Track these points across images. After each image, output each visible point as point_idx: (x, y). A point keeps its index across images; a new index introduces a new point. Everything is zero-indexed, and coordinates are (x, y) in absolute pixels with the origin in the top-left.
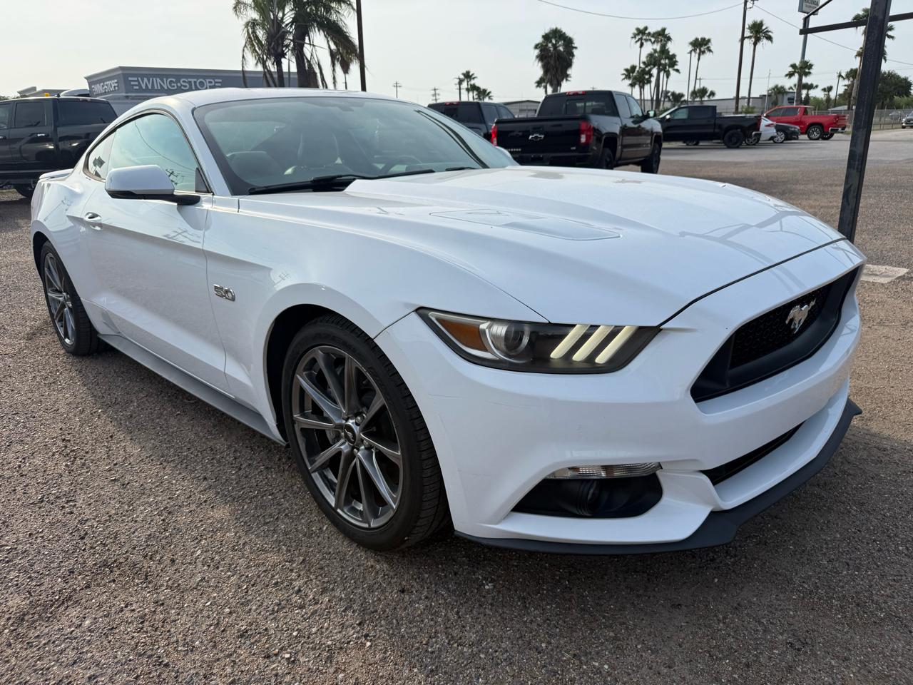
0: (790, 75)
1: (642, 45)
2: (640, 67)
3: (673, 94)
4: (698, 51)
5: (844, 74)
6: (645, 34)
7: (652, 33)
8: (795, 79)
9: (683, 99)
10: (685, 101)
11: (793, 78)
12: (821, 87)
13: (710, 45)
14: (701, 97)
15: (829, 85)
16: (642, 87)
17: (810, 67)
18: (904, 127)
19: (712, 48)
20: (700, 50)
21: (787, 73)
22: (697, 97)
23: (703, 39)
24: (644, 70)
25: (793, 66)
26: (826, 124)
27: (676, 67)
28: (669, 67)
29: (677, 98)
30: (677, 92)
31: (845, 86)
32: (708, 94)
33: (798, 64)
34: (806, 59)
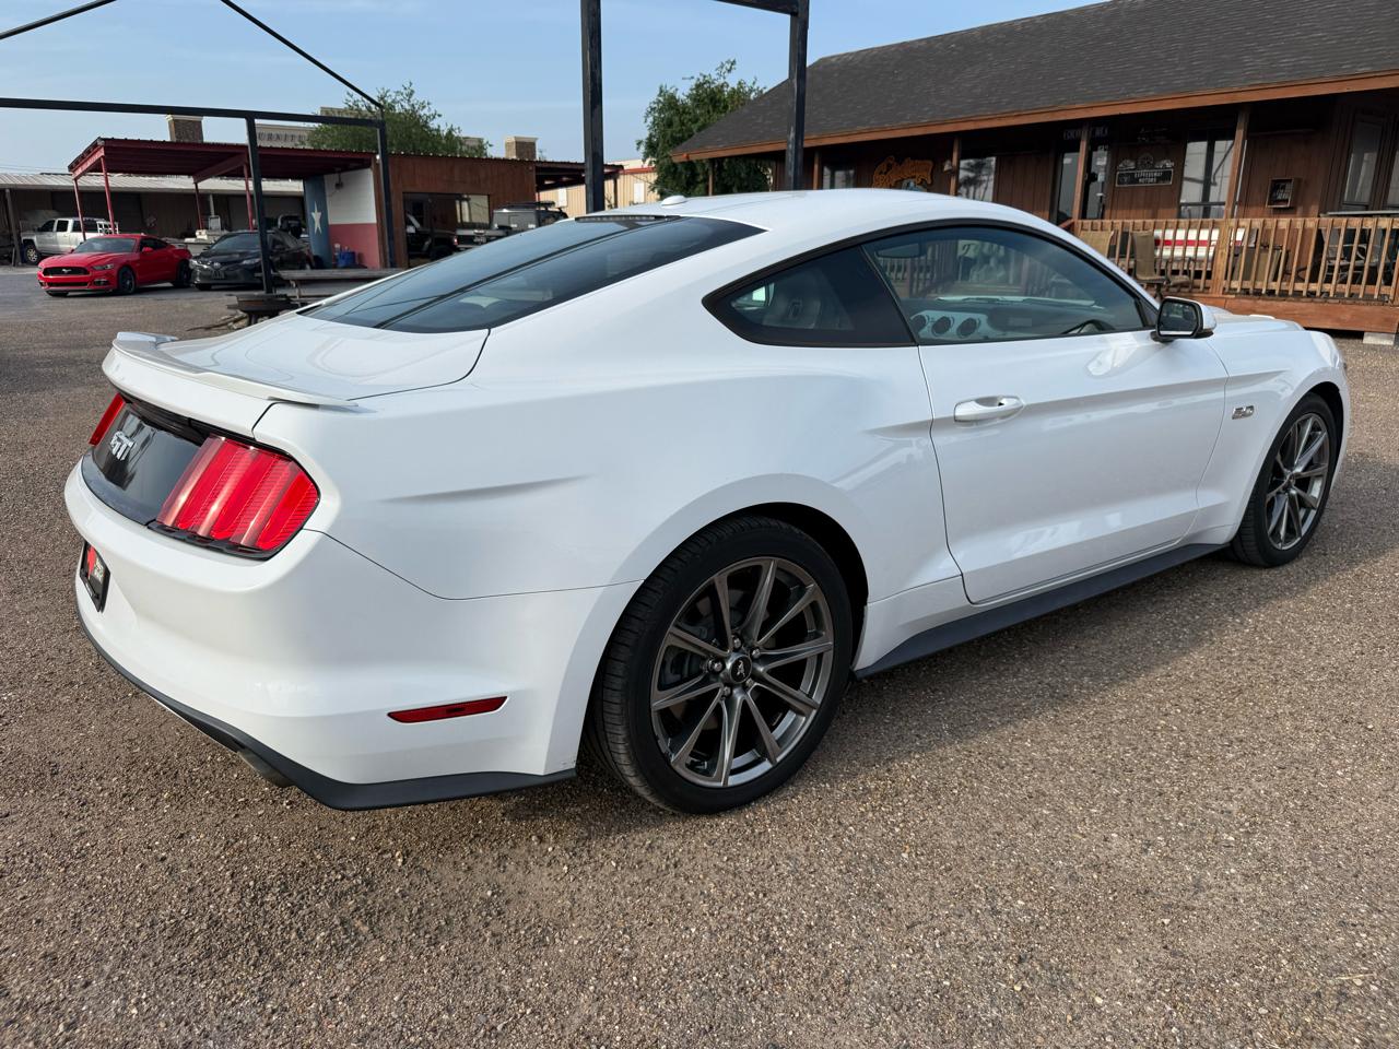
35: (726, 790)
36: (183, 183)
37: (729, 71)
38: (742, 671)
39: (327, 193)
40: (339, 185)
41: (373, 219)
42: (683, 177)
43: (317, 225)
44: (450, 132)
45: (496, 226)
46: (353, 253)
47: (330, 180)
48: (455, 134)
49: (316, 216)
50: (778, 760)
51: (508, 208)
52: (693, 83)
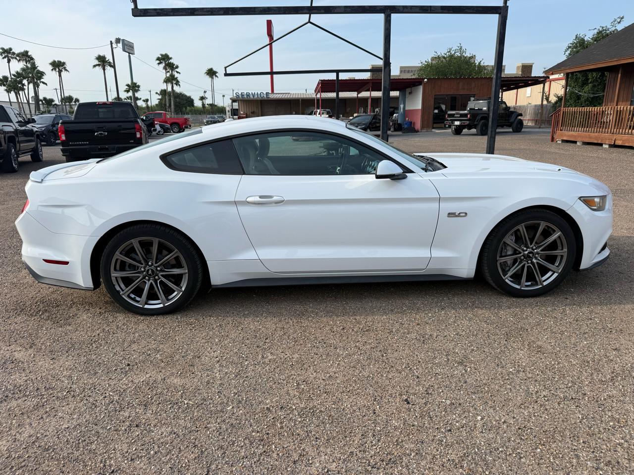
0: (128, 91)
1: (9, 61)
2: (12, 78)
3: (45, 99)
4: (57, 70)
5: (159, 92)
6: (10, 53)
7: (16, 52)
8: (130, 94)
9: (53, 103)
10: (55, 104)
11: (129, 93)
12: (142, 99)
13: (65, 66)
14: (70, 103)
15: (146, 98)
16: (17, 94)
17: (139, 87)
18: (206, 125)
19: (67, 68)
20: (59, 69)
21: (125, 89)
22: (66, 102)
23: (60, 62)
24: (15, 81)
25: (128, 85)
26: (180, 123)
27: (42, 80)
28: (37, 79)
29: (49, 102)
30: (48, 97)
31: (158, 99)
32: (74, 101)
33: (130, 84)
34: (134, 81)
35: (143, 309)
36: (354, 94)
37: (619, 23)
38: (151, 273)
39: (407, 96)
40: (410, 93)
41: (419, 106)
42: (580, 80)
43: (402, 110)
44: (480, 63)
45: (468, 109)
46: (411, 122)
47: (408, 90)
48: (482, 64)
49: (402, 106)
50: (166, 305)
51: (482, 100)
52: (596, 31)
